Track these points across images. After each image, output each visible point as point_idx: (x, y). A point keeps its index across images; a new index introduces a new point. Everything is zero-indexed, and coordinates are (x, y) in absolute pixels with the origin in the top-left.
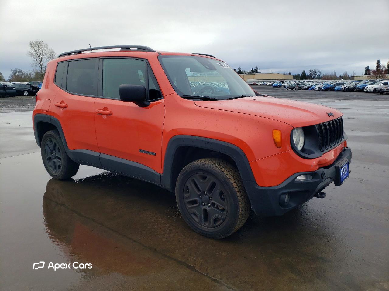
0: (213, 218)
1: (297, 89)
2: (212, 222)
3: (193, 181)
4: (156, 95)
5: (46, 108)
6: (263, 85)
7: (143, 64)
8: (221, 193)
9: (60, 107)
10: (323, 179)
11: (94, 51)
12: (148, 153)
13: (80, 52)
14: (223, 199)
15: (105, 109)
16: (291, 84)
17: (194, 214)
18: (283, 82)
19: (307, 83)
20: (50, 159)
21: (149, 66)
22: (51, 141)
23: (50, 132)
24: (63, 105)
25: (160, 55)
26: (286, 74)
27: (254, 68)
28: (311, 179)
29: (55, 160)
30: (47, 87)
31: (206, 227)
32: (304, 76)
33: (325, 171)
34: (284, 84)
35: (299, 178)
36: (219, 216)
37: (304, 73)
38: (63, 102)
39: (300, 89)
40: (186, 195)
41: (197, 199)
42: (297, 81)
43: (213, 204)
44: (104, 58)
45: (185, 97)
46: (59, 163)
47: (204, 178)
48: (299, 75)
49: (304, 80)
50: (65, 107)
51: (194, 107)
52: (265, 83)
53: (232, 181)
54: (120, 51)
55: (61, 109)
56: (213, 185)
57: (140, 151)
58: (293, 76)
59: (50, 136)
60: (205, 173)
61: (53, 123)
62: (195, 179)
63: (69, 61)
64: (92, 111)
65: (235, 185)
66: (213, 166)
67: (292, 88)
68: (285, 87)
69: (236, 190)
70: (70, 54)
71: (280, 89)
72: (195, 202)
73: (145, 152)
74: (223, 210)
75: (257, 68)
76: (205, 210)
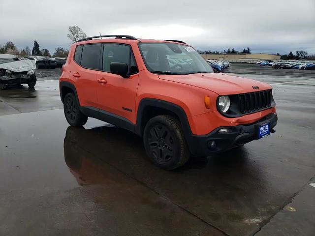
0: (165, 155)
1: (282, 68)
2: (165, 158)
3: (155, 130)
4: (135, 70)
5: (67, 77)
6: (252, 63)
7: (128, 48)
8: (171, 139)
9: (76, 76)
10: (241, 132)
11: (103, 38)
12: (128, 110)
13: (91, 39)
14: (172, 143)
15: (103, 79)
16: (277, 63)
17: (154, 152)
18: (270, 61)
19: (292, 63)
20: (69, 112)
21: (131, 50)
22: (70, 100)
23: (69, 94)
24: (77, 75)
25: (140, 43)
26: (275, 55)
27: (246, 49)
28: (231, 133)
29: (72, 113)
30: (69, 63)
31: (161, 161)
32: (291, 57)
33: (244, 127)
34: (270, 63)
35: (221, 130)
36: (169, 154)
37: (291, 53)
38: (78, 73)
39: (285, 67)
40: (149, 139)
41: (156, 142)
42: (283, 61)
43: (166, 146)
44: (104, 43)
45: (153, 72)
46: (74, 115)
47: (161, 128)
48: (286, 56)
49: (290, 60)
50: (79, 77)
51: (158, 79)
52: (255, 62)
53: (177, 131)
54: (116, 39)
55: (77, 78)
56: (166, 133)
57: (123, 108)
58: (281, 56)
59: (69, 96)
60: (161, 124)
61: (72, 88)
62: (155, 129)
63: (83, 45)
64: (95, 80)
65: (179, 133)
66: (166, 120)
67: (277, 67)
68: (271, 65)
69: (180, 136)
70: (85, 40)
71: (266, 68)
72: (155, 144)
73: (125, 109)
74: (171, 150)
75: (248, 49)
76: (161, 150)
